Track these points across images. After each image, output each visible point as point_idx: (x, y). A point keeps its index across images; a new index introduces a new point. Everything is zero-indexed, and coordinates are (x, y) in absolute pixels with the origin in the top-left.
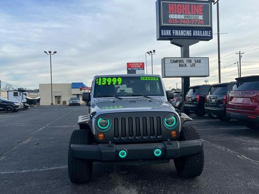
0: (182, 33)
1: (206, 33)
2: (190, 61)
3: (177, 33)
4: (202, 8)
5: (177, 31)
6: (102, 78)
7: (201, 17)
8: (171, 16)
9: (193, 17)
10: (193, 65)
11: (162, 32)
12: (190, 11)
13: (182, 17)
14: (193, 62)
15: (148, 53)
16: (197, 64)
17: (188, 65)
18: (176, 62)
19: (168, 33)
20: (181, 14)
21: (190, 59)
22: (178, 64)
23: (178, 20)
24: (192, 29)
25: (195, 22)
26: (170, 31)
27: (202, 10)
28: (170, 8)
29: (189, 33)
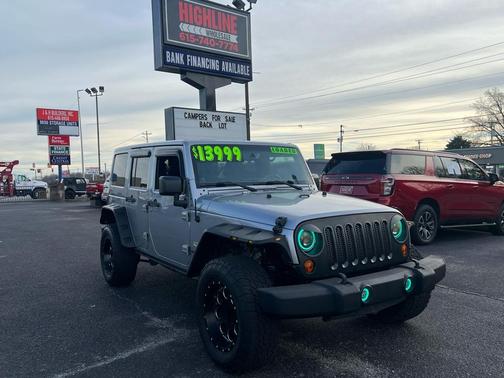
0: (203, 63)
1: (241, 70)
2: (218, 118)
3: (195, 61)
4: (235, 21)
5: (194, 58)
6: (203, 146)
7: (233, 39)
8: (184, 27)
9: (220, 35)
10: (223, 126)
11: (168, 57)
12: (217, 24)
13: (203, 32)
14: (223, 120)
15: (87, 91)
16: (229, 124)
17: (215, 124)
18: (194, 117)
19: (178, 58)
20: (202, 26)
21: (217, 114)
22: (197, 122)
23: (196, 36)
24: (221, 57)
25: (224, 45)
26: (182, 56)
27: (236, 25)
28: (181, 12)
29: (214, 65)
